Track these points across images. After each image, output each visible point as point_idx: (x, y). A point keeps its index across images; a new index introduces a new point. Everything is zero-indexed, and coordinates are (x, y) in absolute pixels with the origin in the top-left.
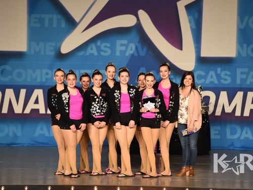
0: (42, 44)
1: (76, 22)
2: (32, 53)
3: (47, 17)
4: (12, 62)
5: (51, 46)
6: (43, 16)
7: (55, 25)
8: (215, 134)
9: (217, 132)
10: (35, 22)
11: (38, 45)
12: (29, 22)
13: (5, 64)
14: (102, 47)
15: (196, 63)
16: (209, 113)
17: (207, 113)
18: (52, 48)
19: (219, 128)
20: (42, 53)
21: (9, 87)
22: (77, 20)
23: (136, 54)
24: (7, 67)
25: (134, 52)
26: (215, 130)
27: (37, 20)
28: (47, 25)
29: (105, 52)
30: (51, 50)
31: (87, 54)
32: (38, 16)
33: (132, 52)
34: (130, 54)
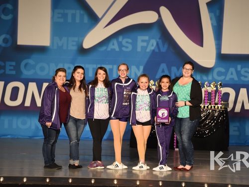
0: (64, 39)
1: (98, 17)
2: (55, 47)
3: (70, 12)
4: (35, 56)
5: (73, 41)
6: (66, 11)
7: (78, 20)
8: (234, 131)
9: (236, 129)
10: (59, 18)
11: (61, 40)
12: (52, 17)
13: (29, 58)
14: (124, 43)
15: (216, 59)
16: (229, 110)
17: (226, 109)
18: (75, 43)
19: (238, 124)
20: (65, 48)
21: (32, 81)
22: (100, 15)
23: (157, 50)
24: (31, 61)
25: (155, 48)
26: (234, 127)
27: (60, 15)
28: (70, 20)
29: (127, 47)
30: (73, 45)
31: (109, 49)
32: (62, 11)
33: (153, 48)
34: (151, 50)
